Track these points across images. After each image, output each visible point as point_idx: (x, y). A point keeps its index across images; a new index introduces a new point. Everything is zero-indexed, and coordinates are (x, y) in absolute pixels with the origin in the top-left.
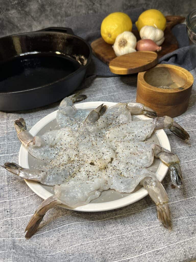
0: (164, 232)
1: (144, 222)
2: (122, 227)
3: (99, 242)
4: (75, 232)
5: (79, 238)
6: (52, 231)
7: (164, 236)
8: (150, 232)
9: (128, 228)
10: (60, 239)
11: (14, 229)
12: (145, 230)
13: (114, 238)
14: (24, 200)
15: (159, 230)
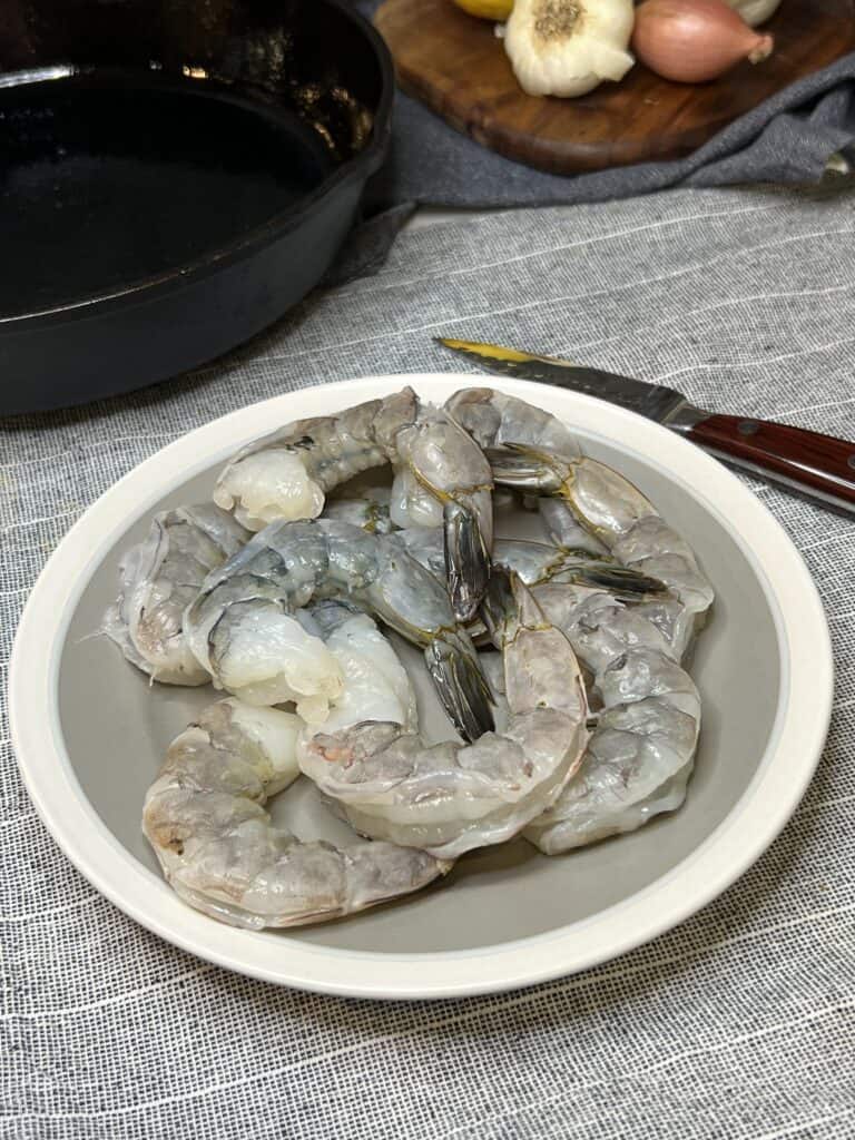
0: (830, 1060)
1: (722, 1009)
2: (614, 1045)
3: (497, 1126)
4: (373, 1091)
5: (396, 1122)
6: (249, 1085)
7: (830, 1074)
8: (758, 1061)
9: (645, 1045)
10: (292, 1126)
11: (42, 1067)
12: (730, 1049)
13: (574, 1098)
14: (82, 917)
15: (806, 1046)
